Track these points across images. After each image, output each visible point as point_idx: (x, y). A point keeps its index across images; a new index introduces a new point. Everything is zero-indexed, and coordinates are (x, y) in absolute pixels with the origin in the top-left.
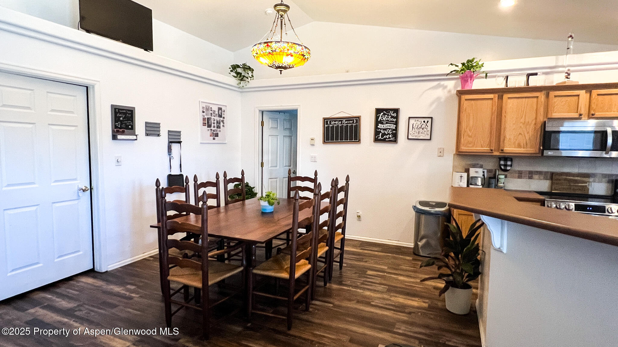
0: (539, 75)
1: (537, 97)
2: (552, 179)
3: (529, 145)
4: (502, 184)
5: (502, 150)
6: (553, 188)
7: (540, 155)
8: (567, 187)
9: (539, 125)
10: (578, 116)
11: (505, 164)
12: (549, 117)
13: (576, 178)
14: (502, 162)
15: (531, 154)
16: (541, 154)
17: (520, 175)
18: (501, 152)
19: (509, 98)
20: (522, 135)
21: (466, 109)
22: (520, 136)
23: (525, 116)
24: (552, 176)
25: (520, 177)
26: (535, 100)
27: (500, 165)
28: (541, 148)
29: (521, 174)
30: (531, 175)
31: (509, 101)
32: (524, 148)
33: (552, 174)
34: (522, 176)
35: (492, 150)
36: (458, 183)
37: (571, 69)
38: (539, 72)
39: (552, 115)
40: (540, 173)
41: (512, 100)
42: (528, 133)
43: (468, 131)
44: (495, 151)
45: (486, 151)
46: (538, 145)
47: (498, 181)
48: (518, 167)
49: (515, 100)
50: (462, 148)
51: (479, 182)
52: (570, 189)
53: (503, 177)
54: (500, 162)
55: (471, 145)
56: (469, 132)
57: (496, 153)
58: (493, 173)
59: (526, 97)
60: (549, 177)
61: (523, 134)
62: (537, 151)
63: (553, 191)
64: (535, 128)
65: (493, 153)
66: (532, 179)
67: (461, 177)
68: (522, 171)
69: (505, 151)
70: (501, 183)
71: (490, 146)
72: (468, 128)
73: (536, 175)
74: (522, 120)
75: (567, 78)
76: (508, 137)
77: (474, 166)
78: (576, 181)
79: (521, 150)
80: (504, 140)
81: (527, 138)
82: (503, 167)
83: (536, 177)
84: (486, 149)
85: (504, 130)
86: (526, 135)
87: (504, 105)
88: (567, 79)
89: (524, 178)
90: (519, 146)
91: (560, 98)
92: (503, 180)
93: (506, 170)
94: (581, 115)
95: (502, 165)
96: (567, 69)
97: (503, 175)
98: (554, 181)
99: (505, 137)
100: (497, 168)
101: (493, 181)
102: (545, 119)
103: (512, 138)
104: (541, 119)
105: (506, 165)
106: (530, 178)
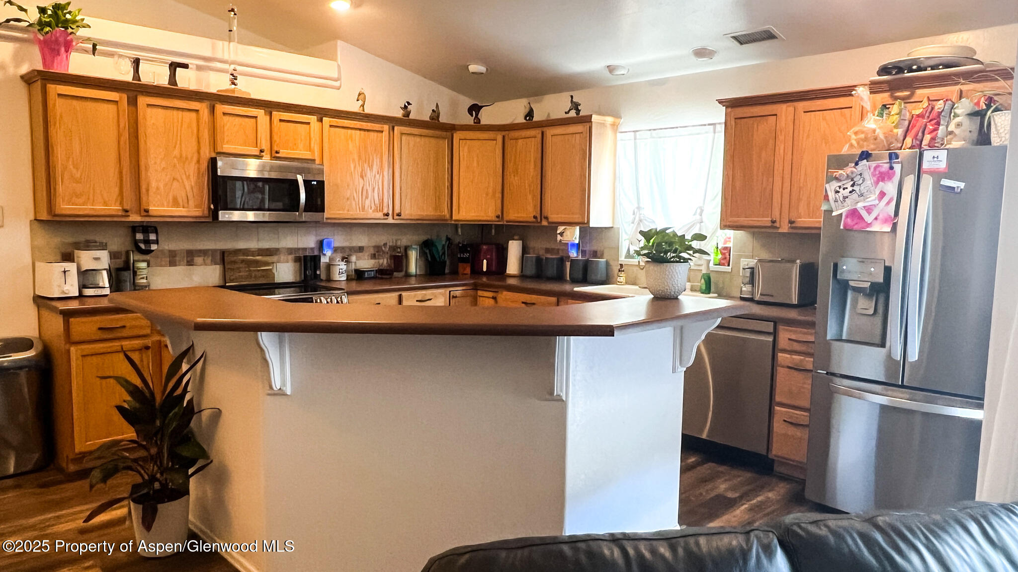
0: (191, 68)
1: (197, 111)
2: (223, 262)
3: (191, 203)
4: (145, 281)
5: (147, 211)
6: (227, 278)
7: (210, 220)
8: (246, 274)
9: (204, 165)
10: (258, 153)
11: (146, 238)
12: (219, 150)
13: (258, 258)
14: (139, 236)
15: (196, 217)
16: (211, 218)
17: (173, 259)
18: (146, 214)
19: (149, 105)
20: (178, 181)
21: (61, 116)
22: (175, 183)
23: (180, 144)
24: (223, 258)
25: (172, 263)
26: (194, 115)
27: (136, 243)
28: (212, 207)
29: (175, 256)
30: (190, 258)
31: (150, 111)
32: (183, 207)
33: (223, 253)
34: (175, 262)
35: (127, 211)
36: (59, 286)
37: (239, 68)
38: (191, 64)
39: (222, 147)
40: (204, 253)
41: (155, 110)
42: (188, 177)
43: (71, 167)
44: (132, 213)
45: (114, 213)
46: (206, 202)
47: (135, 273)
48: (168, 244)
49: (160, 111)
50: (62, 207)
51: (104, 280)
52: (251, 276)
53: (144, 265)
54: (134, 236)
55: (81, 201)
56: (74, 171)
57: (135, 218)
58: (123, 258)
59: (178, 109)
60: (218, 257)
61: (179, 179)
62: (206, 212)
63: (227, 284)
64: (199, 169)
65: (129, 216)
66: (192, 265)
67: (65, 272)
68: (174, 251)
69: (151, 213)
70: (143, 278)
71: (121, 204)
72: (71, 159)
73: (200, 256)
74: (176, 152)
75: (233, 83)
76: (154, 184)
77: (88, 246)
78: (257, 263)
79: (180, 211)
80: (148, 190)
81: (188, 188)
82: (143, 246)
83: (199, 260)
84: (114, 208)
85: (147, 169)
86: (186, 183)
87: (140, 117)
88: (233, 86)
89: (179, 265)
90: (176, 203)
91: (231, 119)
92: (145, 272)
93: (148, 252)
94: (262, 151)
95: (140, 241)
96: (232, 67)
97: (143, 261)
98: (227, 266)
99: (148, 185)
100: (129, 248)
101: (127, 275)
102: (213, 155)
103: (161, 186)
104: (207, 154)
105: (147, 242)
106: (190, 263)
